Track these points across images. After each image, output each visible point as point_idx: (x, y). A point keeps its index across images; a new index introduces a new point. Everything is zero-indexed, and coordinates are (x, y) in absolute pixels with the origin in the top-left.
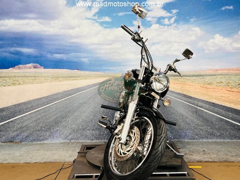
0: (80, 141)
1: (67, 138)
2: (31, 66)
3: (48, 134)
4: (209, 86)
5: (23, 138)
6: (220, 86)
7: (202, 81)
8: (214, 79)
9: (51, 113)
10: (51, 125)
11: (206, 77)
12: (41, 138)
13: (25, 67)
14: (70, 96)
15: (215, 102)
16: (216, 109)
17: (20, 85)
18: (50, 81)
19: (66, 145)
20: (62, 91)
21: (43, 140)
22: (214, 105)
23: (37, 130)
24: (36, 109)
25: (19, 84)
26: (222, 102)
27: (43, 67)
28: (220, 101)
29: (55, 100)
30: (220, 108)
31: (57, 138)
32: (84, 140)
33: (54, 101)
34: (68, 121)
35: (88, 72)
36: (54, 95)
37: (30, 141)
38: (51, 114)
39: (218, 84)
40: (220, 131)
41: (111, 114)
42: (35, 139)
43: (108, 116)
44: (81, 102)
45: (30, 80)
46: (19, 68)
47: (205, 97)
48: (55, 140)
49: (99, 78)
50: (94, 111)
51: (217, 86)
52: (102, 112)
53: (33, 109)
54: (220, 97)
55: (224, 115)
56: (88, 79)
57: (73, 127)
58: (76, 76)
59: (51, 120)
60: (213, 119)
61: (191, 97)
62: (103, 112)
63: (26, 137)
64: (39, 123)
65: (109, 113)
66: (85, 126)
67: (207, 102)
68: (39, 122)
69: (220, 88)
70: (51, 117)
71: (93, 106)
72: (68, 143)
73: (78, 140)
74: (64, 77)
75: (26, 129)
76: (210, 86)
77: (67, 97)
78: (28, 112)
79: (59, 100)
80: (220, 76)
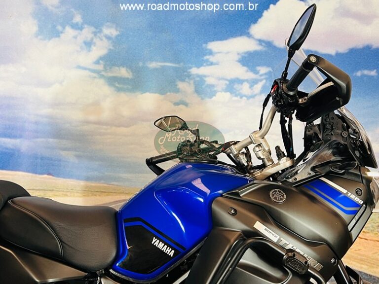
35: (72, 180)
49: (95, 195)
56: (71, 196)
58: (46, 188)
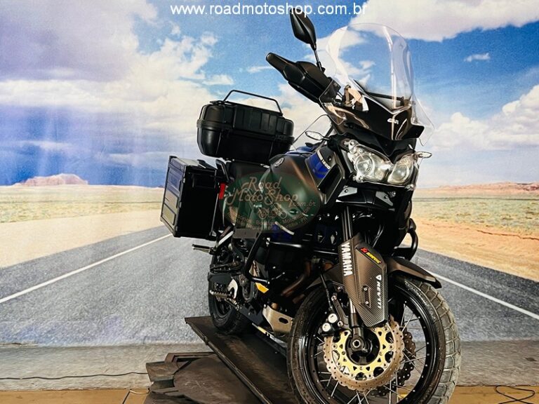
0: (165, 342)
1: (137, 335)
2: (60, 178)
3: (95, 326)
4: (440, 222)
5: (40, 336)
6: (464, 221)
7: (425, 212)
8: (452, 207)
9: (104, 279)
10: (102, 307)
11: (434, 204)
12: (81, 335)
13: (48, 181)
14: (144, 243)
15: (453, 257)
16: (455, 270)
17: (35, 221)
18: (100, 211)
19: (134, 351)
20: (126, 233)
21: (85, 339)
22: (451, 261)
23: (71, 317)
24: (71, 271)
25: (35, 218)
26: (469, 257)
27: (87, 182)
28: (464, 255)
29: (113, 251)
30: (465, 269)
31: (115, 335)
32: (174, 339)
33: (111, 253)
34: (139, 297)
36: (109, 241)
37: (56, 341)
38: (102, 283)
39: (460, 218)
40: (464, 318)
42: (68, 338)
44: (167, 256)
45: (57, 209)
46: (35, 184)
47: (433, 246)
48: (109, 339)
50: (196, 276)
51: (457, 222)
53: (63, 272)
54: (466, 246)
55: (473, 283)
57: (150, 310)
58: (158, 200)
59: (103, 295)
60: (450, 293)
63: (49, 332)
64: (76, 302)
66: (175, 310)
67: (438, 255)
68: (76, 300)
69: (464, 226)
70: (102, 289)
71: (193, 265)
72: (138, 347)
73: (161, 339)
74: (133, 203)
75: (48, 315)
76: (443, 222)
77: (138, 245)
78: (52, 278)
79: (119, 252)
80: (463, 200)
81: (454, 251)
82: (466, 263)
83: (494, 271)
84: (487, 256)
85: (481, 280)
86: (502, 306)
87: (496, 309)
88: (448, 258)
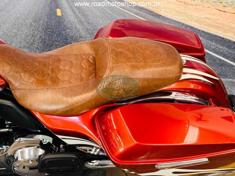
4: (189, 1)
26: (204, 27)
28: (202, 26)
41: (41, 29)
43: (39, 31)
47: (181, 18)
50: (17, 23)
52: (29, 26)
54: (204, 20)
61: (160, 15)
62: (31, 25)
65: (39, 28)
67: (183, 24)
69: (207, 5)
71: (14, 16)
76: (192, 1)
81: (195, 22)
82: (202, 31)
83: (220, 37)
84: (218, 27)
85: (210, 43)
86: (220, 60)
87: (215, 61)
88: (190, 27)
